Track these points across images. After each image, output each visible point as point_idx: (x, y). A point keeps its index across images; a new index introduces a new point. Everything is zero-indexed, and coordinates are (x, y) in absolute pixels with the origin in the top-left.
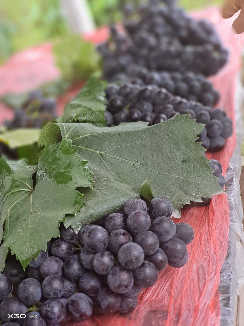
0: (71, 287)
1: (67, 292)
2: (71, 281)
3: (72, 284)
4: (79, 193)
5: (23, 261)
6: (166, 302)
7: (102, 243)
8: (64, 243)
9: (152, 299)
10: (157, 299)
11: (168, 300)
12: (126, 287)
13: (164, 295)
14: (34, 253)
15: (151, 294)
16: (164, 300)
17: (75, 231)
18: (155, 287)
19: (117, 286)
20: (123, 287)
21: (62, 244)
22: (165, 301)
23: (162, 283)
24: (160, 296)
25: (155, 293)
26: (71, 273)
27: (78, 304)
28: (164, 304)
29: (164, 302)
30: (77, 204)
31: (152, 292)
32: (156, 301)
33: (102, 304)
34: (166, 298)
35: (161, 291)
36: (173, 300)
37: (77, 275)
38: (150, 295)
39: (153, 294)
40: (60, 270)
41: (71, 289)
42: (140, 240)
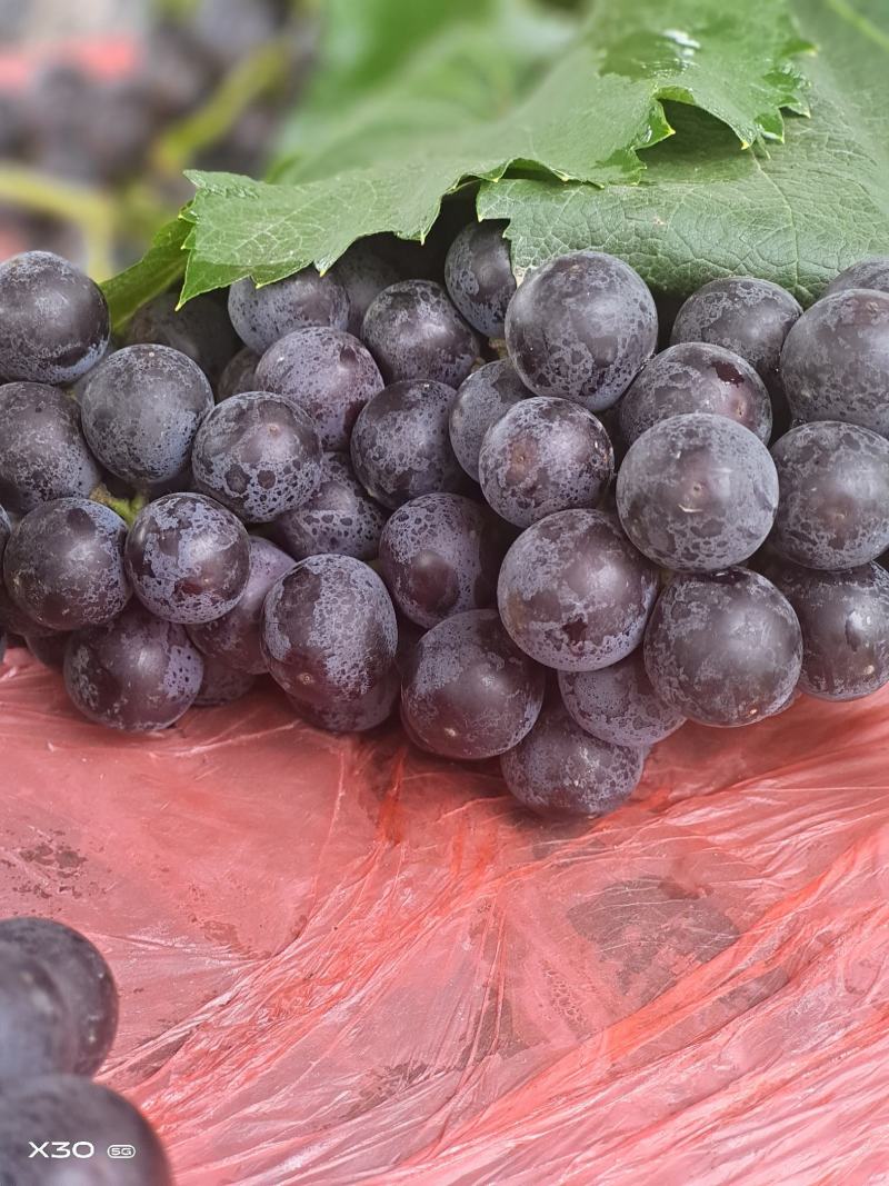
0: (347, 522)
1: (314, 531)
2: (361, 492)
3: (361, 511)
4: (659, 120)
5: (204, 264)
6: (765, 890)
7: (589, 348)
8: (438, 302)
9: (710, 838)
10: (732, 853)
11: (783, 889)
12: (576, 630)
13: (783, 857)
14: (272, 262)
15: (721, 819)
16: (768, 876)
17: (516, 267)
18: (770, 802)
19: (528, 596)
20: (558, 620)
21: (427, 300)
22: (764, 880)
23: (813, 807)
24: (760, 852)
25: (745, 823)
26: (373, 444)
27: (314, 595)
28: (749, 891)
29: (760, 881)
30: (615, 167)
31: (735, 815)
32: (723, 857)
33: (425, 665)
34: (781, 875)
35: (783, 833)
36: (809, 903)
37: (399, 469)
38: (713, 815)
39: (733, 822)
40: (341, 409)
41: (343, 528)
42: (800, 443)
